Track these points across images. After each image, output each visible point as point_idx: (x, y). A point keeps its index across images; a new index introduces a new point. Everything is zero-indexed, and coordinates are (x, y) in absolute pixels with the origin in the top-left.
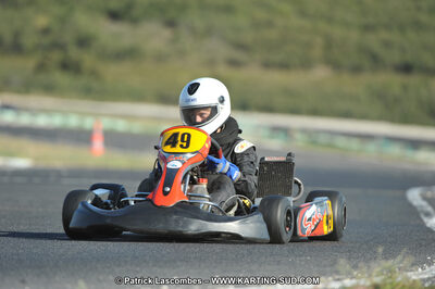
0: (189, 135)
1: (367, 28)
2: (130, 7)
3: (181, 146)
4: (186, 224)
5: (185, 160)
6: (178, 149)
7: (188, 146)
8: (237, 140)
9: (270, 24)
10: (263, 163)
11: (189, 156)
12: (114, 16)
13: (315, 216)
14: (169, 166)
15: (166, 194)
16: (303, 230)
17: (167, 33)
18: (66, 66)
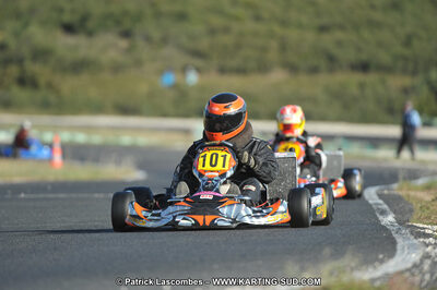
1: (323, 29)
2: (85, 19)
9: (226, 30)
12: (69, 29)
17: (123, 43)
18: (23, 81)
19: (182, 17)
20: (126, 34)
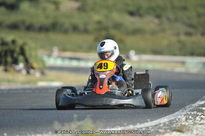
0: (107, 64)
3: (104, 68)
4: (111, 101)
5: (107, 74)
6: (103, 70)
7: (107, 68)
8: (123, 65)
10: (135, 75)
11: (108, 72)
12: (131, 14)
13: (161, 96)
14: (100, 77)
15: (101, 89)
16: (157, 102)
17: (157, 21)
19: (185, 8)
20: (158, 17)
